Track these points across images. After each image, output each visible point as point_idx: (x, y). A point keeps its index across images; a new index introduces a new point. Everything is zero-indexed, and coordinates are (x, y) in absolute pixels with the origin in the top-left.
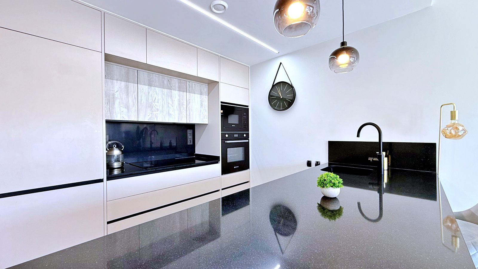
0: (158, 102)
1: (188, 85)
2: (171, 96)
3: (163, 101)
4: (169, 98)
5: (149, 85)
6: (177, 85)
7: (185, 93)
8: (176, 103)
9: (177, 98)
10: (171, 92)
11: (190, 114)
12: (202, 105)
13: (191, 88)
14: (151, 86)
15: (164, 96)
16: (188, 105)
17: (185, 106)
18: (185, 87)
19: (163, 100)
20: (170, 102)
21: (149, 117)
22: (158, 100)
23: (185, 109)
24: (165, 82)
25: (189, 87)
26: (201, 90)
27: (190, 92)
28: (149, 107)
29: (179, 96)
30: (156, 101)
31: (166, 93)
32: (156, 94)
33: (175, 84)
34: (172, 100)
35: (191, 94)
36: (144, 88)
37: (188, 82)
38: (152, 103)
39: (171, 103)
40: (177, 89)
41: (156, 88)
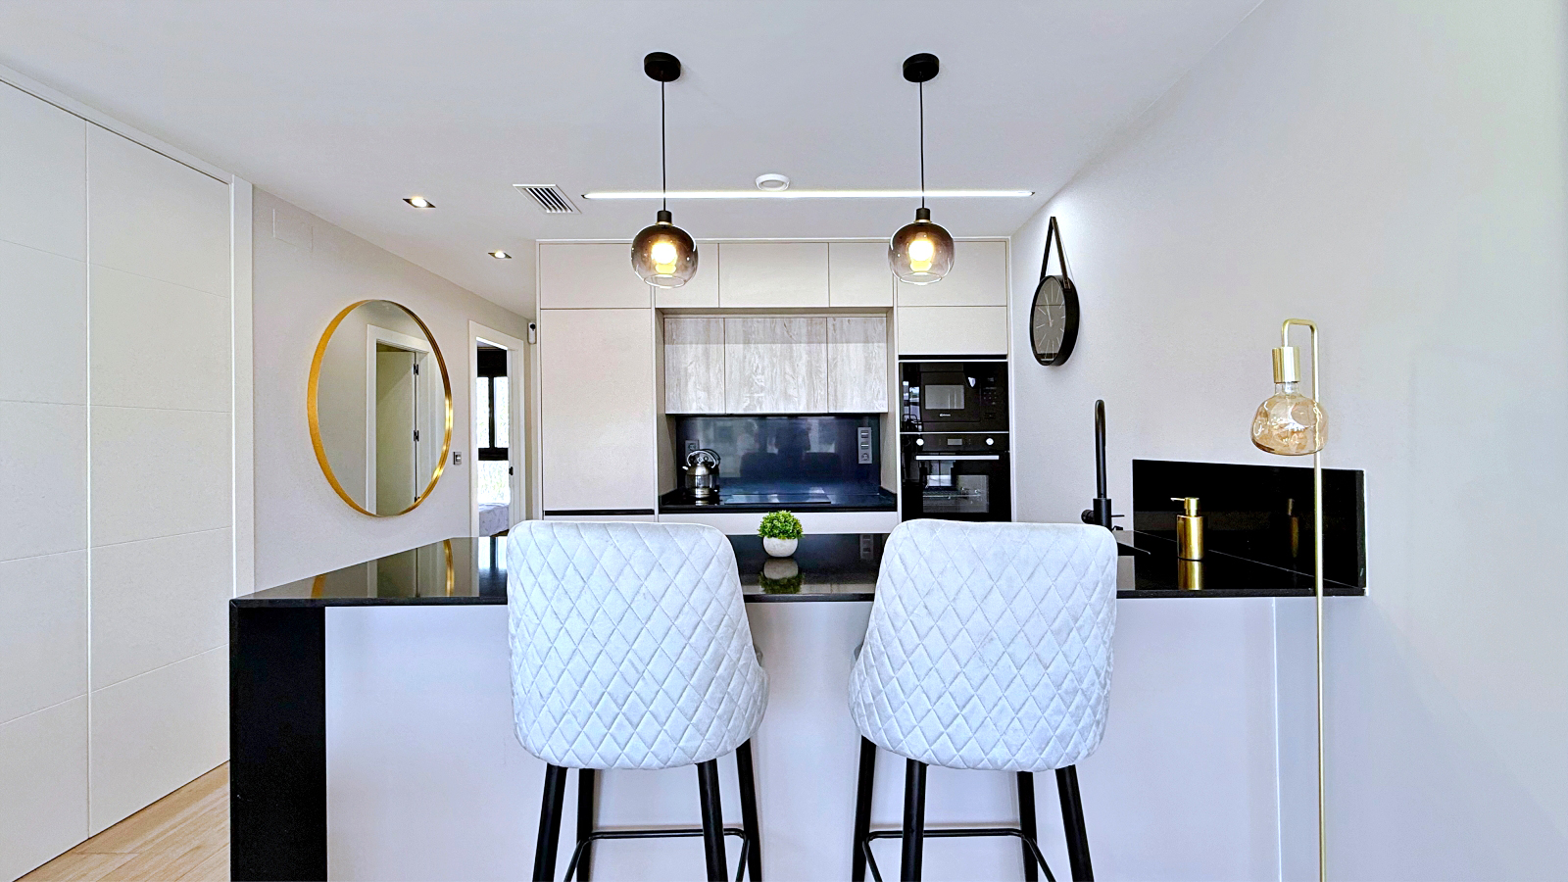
0: (763, 374)
1: (830, 326)
2: (791, 357)
3: (772, 371)
4: (787, 362)
5: (744, 343)
6: (804, 331)
7: (824, 346)
8: (803, 370)
9: (805, 357)
10: (791, 349)
11: (836, 391)
12: (868, 368)
13: (838, 331)
14: (749, 343)
15: (775, 360)
16: (831, 371)
17: (824, 375)
18: (823, 330)
19: (773, 366)
20: (788, 370)
21: (746, 404)
22: (763, 369)
23: (823, 382)
24: (778, 330)
25: (835, 330)
26: (866, 331)
27: (835, 342)
28: (745, 385)
29: (809, 353)
30: (760, 371)
31: (778, 354)
32: (760, 357)
33: (800, 328)
34: (793, 366)
35: (839, 345)
36: (736, 349)
37: (831, 321)
38: (751, 377)
39: (791, 373)
40: (804, 338)
41: (759, 345)
